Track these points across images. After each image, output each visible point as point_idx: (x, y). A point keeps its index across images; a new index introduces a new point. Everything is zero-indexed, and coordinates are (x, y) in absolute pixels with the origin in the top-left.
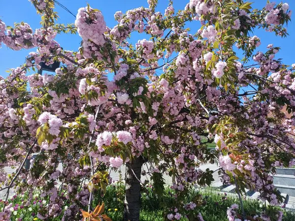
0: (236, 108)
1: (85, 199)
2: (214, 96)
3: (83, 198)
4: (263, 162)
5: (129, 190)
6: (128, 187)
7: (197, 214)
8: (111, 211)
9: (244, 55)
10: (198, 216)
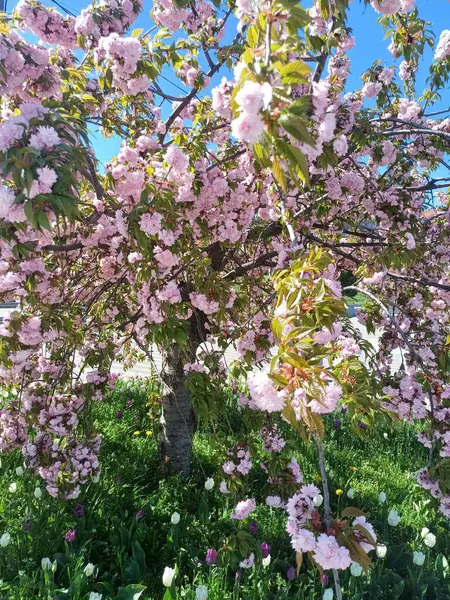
0: (396, 220)
1: (58, 425)
2: (345, 190)
3: (52, 422)
4: (433, 357)
5: (170, 396)
6: (166, 390)
7: (288, 461)
8: (139, 436)
9: (430, 81)
10: (290, 466)
